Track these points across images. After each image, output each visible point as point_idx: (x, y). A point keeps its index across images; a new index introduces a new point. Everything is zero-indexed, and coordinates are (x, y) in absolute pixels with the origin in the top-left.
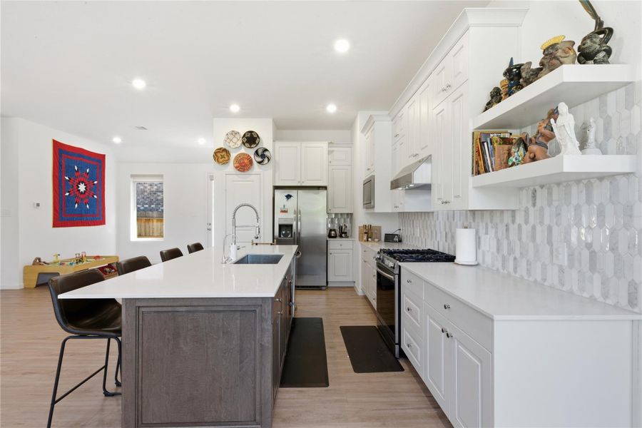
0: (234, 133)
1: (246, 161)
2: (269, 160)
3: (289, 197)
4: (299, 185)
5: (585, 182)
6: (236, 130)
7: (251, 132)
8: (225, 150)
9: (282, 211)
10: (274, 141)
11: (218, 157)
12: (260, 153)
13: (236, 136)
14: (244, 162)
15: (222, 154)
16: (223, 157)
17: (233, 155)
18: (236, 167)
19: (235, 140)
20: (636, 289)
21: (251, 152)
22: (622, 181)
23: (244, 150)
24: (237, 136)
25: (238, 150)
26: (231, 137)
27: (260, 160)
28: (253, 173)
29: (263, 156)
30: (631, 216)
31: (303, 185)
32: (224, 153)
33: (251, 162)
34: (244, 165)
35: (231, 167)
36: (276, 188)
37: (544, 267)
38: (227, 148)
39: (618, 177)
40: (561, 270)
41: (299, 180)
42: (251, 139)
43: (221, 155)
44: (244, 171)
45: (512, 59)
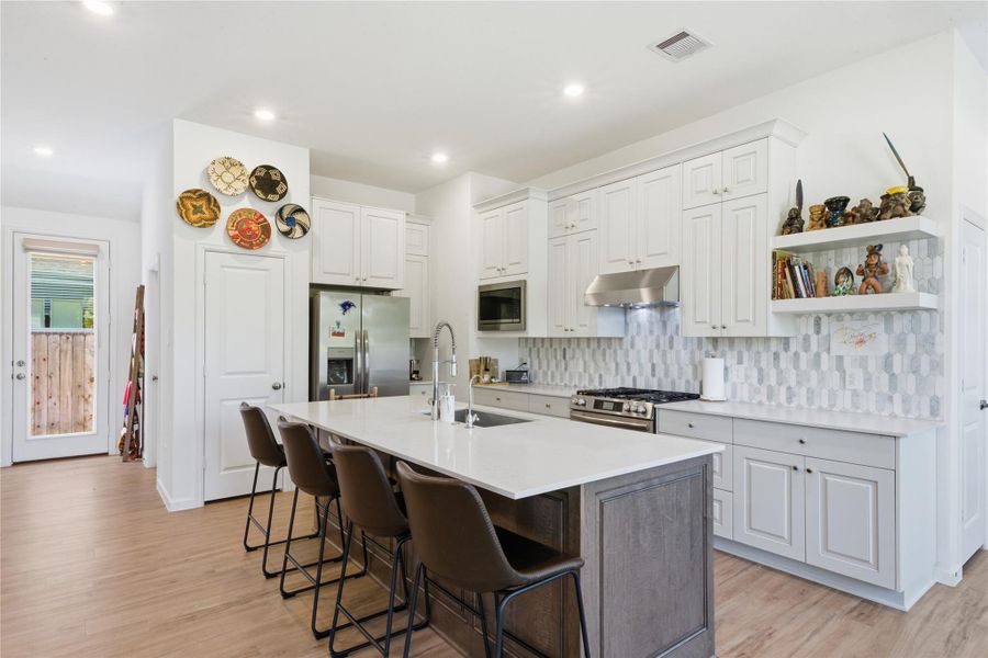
0: (229, 163)
1: (254, 227)
2: (305, 231)
3: (346, 306)
4: (357, 284)
5: (885, 313)
6: (236, 157)
7: (268, 168)
8: (207, 196)
9: (334, 334)
10: (311, 195)
11: (187, 210)
12: (286, 214)
13: (233, 169)
14: (250, 229)
15: (198, 204)
16: (197, 210)
17: (226, 211)
18: (234, 238)
19: (228, 177)
20: (938, 402)
21: (268, 210)
22: (925, 316)
23: (249, 202)
24: (236, 171)
25: (238, 201)
26: (220, 169)
27: (285, 228)
28: (270, 253)
29: (290, 221)
30: (933, 344)
31: (365, 285)
32: (202, 203)
33: (266, 230)
34: (249, 235)
35: (218, 234)
36: (315, 288)
37: (832, 393)
38: (213, 193)
39: (920, 312)
40: (855, 394)
41: (357, 275)
42: (268, 182)
43: (198, 206)
44: (251, 247)
45: (800, 181)
